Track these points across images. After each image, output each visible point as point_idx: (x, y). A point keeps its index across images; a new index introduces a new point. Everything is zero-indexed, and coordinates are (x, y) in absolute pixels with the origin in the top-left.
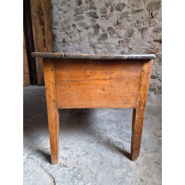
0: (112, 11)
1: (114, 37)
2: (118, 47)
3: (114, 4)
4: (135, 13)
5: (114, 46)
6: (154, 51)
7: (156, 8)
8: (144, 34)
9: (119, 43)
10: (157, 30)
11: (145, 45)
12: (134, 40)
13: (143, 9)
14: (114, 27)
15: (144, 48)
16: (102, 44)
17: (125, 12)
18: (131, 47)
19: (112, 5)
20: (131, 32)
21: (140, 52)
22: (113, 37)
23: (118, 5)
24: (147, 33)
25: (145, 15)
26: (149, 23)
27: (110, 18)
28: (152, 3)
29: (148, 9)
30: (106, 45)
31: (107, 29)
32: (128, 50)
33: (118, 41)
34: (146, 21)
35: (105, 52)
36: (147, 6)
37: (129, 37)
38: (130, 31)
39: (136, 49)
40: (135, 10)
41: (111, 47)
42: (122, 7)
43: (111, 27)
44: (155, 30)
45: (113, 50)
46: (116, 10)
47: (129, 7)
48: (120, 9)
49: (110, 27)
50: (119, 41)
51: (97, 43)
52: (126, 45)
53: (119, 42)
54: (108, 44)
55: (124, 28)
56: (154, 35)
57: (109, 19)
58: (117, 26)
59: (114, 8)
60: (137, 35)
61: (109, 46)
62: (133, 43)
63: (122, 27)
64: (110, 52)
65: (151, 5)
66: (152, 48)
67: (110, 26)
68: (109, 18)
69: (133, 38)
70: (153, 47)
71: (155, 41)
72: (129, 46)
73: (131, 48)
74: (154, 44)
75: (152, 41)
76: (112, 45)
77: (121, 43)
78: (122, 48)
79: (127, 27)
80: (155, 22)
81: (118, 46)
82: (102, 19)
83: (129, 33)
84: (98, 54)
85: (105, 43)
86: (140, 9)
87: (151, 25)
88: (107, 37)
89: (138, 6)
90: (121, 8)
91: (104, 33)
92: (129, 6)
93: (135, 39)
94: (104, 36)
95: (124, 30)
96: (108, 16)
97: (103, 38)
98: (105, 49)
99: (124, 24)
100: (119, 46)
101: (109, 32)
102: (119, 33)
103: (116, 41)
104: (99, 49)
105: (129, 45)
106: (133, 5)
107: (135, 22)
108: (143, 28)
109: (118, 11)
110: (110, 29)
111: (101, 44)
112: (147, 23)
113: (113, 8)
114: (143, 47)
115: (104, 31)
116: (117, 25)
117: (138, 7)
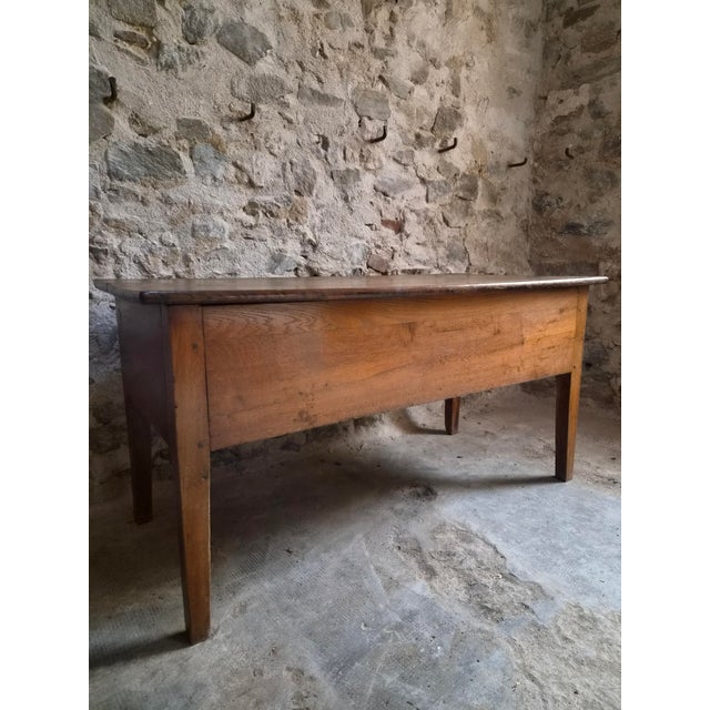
0: (193, 34)
1: (218, 176)
2: (252, 233)
3: (212, 11)
4: (310, 99)
5: (227, 226)
6: (385, 258)
7: (380, 113)
8: (350, 193)
9: (254, 214)
10: (386, 189)
11: (361, 234)
12: (318, 208)
13: (342, 100)
14: (219, 130)
15: (358, 245)
16: (144, 202)
17: (270, 78)
18: (310, 236)
19: (196, 6)
20: (305, 173)
21: (347, 259)
22: (215, 179)
23: (231, 27)
24: (360, 194)
25: (349, 123)
26: (362, 156)
27: (189, 69)
28: (366, 90)
29: (356, 107)
30: (172, 212)
31: (174, 128)
32: (298, 248)
33: (245, 203)
34: (353, 148)
35: (175, 253)
36: (353, 94)
37: (298, 193)
38: (299, 171)
39: (332, 246)
40: (311, 89)
41: (211, 226)
42: (255, 49)
43: (199, 123)
44: (380, 188)
45: (226, 245)
46: (218, 46)
47: (286, 66)
48: (244, 50)
49: (193, 117)
50: (252, 204)
51: (103, 195)
52: (289, 225)
53: (252, 208)
54: (191, 208)
55: (271, 147)
56: (380, 202)
57: (181, 75)
58: (233, 127)
59: (209, 29)
60: (327, 191)
61: (198, 222)
62: (317, 220)
63: (262, 140)
64: (207, 257)
65: (364, 95)
66: (379, 247)
67: (196, 113)
68: (184, 70)
69: (313, 201)
70: (379, 243)
71: (386, 223)
72: (304, 235)
73: (310, 241)
74: (383, 234)
75: (378, 223)
76: (219, 220)
77: (261, 214)
78: (269, 239)
79: (282, 147)
80: (380, 161)
81: (251, 227)
82: (127, 52)
83: (298, 178)
84: (118, 261)
85: (167, 201)
86: (328, 91)
87: (370, 166)
88: (179, 168)
89: (322, 77)
90: (251, 51)
91: (151, 142)
92: (286, 60)
93: (323, 206)
94: (160, 164)
95: (268, 155)
96: (175, 55)
97: (150, 172)
98: (171, 238)
99: (268, 128)
100: (256, 225)
101: (185, 143)
102: (247, 166)
103: (232, 199)
104: (119, 234)
105: (300, 227)
106: (301, 64)
107: (316, 139)
108: (348, 170)
109: (235, 59)
110: (192, 129)
111: (131, 204)
112: (357, 156)
113: (202, 25)
114: (355, 241)
115: (155, 131)
116: (231, 120)
117: (320, 81)
